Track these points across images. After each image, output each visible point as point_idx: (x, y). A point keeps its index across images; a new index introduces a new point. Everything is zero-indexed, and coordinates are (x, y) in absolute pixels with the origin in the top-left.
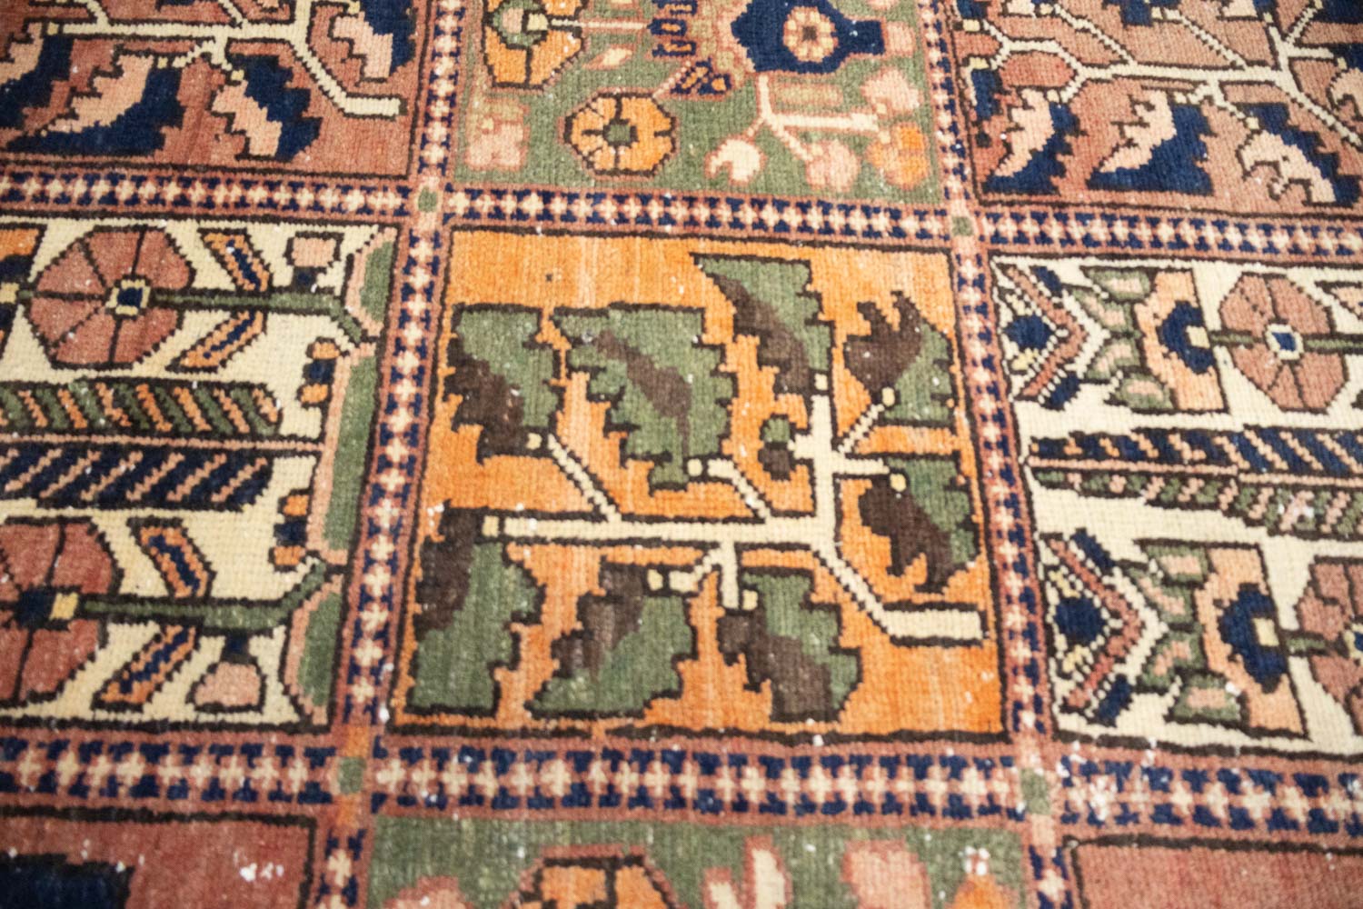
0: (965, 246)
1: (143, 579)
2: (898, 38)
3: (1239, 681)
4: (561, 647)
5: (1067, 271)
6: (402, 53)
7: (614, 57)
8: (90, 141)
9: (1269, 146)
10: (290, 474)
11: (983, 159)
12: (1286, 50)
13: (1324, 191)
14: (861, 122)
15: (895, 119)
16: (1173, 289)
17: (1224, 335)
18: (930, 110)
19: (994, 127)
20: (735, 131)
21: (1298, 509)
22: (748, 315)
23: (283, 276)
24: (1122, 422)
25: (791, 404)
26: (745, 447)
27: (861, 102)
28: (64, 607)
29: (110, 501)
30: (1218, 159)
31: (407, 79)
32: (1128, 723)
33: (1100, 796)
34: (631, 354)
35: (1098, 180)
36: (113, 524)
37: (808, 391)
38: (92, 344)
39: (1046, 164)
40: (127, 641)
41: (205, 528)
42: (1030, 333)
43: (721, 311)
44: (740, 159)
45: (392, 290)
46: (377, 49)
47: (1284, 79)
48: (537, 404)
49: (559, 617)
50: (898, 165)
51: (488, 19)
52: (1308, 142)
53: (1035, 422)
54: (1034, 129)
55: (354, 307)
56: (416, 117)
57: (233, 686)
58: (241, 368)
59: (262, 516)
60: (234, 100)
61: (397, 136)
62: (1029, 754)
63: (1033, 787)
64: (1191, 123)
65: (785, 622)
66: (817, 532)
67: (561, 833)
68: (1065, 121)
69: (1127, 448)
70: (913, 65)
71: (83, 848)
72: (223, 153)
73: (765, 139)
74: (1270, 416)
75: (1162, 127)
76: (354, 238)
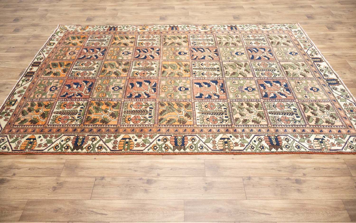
0: (191, 62)
1: (149, 73)
2: (188, 53)
3: (202, 75)
4: (169, 75)
5: (196, 62)
6: (159, 55)
7: (171, 55)
8: (142, 58)
9: (209, 57)
10: (155, 70)
11: (192, 58)
12: (211, 53)
13: (212, 59)
14: (185, 57)
15: (187, 57)
16: (202, 63)
17: (204, 65)
18: (189, 56)
19: (193, 57)
20: (178, 57)
21: (207, 70)
22: (178, 64)
23: (154, 63)
24: (198, 67)
25: (180, 67)
26: (178, 68)
27: (185, 56)
28: (145, 73)
29: (147, 70)
30: (206, 58)
31: (159, 56)
32: (196, 76)
33: (194, 79)
34: (172, 65)
35: (199, 59)
36: (147, 71)
37: (181, 67)
38: (145, 65)
39: (195, 59)
40: (148, 75)
41: (151, 71)
42: (194, 65)
43: (177, 64)
44: (178, 58)
45: (159, 63)
46: (157, 55)
47: (211, 55)
48: (167, 67)
49: (169, 73)
50: (187, 58)
51: (164, 53)
52: (211, 57)
53: (193, 67)
54: (195, 57)
55: (157, 64)
56: (160, 57)
57: (153, 76)
58: (152, 66)
59: (154, 71)
60: (150, 57)
61: (159, 58)
62: (191, 77)
63: (191, 78)
64: (205, 57)
65: (180, 74)
66: (182, 71)
67: (169, 79)
68: (197, 57)
69: (198, 68)
70: (189, 55)
71: (148, 80)
72: (149, 59)
73: (180, 58)
74: (206, 67)
75: (203, 57)
76: (157, 62)
